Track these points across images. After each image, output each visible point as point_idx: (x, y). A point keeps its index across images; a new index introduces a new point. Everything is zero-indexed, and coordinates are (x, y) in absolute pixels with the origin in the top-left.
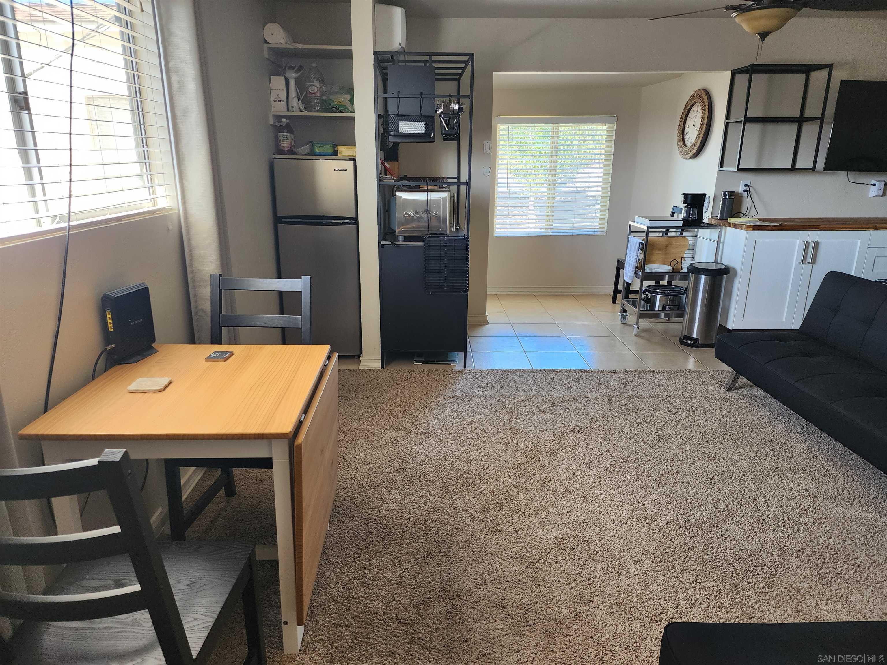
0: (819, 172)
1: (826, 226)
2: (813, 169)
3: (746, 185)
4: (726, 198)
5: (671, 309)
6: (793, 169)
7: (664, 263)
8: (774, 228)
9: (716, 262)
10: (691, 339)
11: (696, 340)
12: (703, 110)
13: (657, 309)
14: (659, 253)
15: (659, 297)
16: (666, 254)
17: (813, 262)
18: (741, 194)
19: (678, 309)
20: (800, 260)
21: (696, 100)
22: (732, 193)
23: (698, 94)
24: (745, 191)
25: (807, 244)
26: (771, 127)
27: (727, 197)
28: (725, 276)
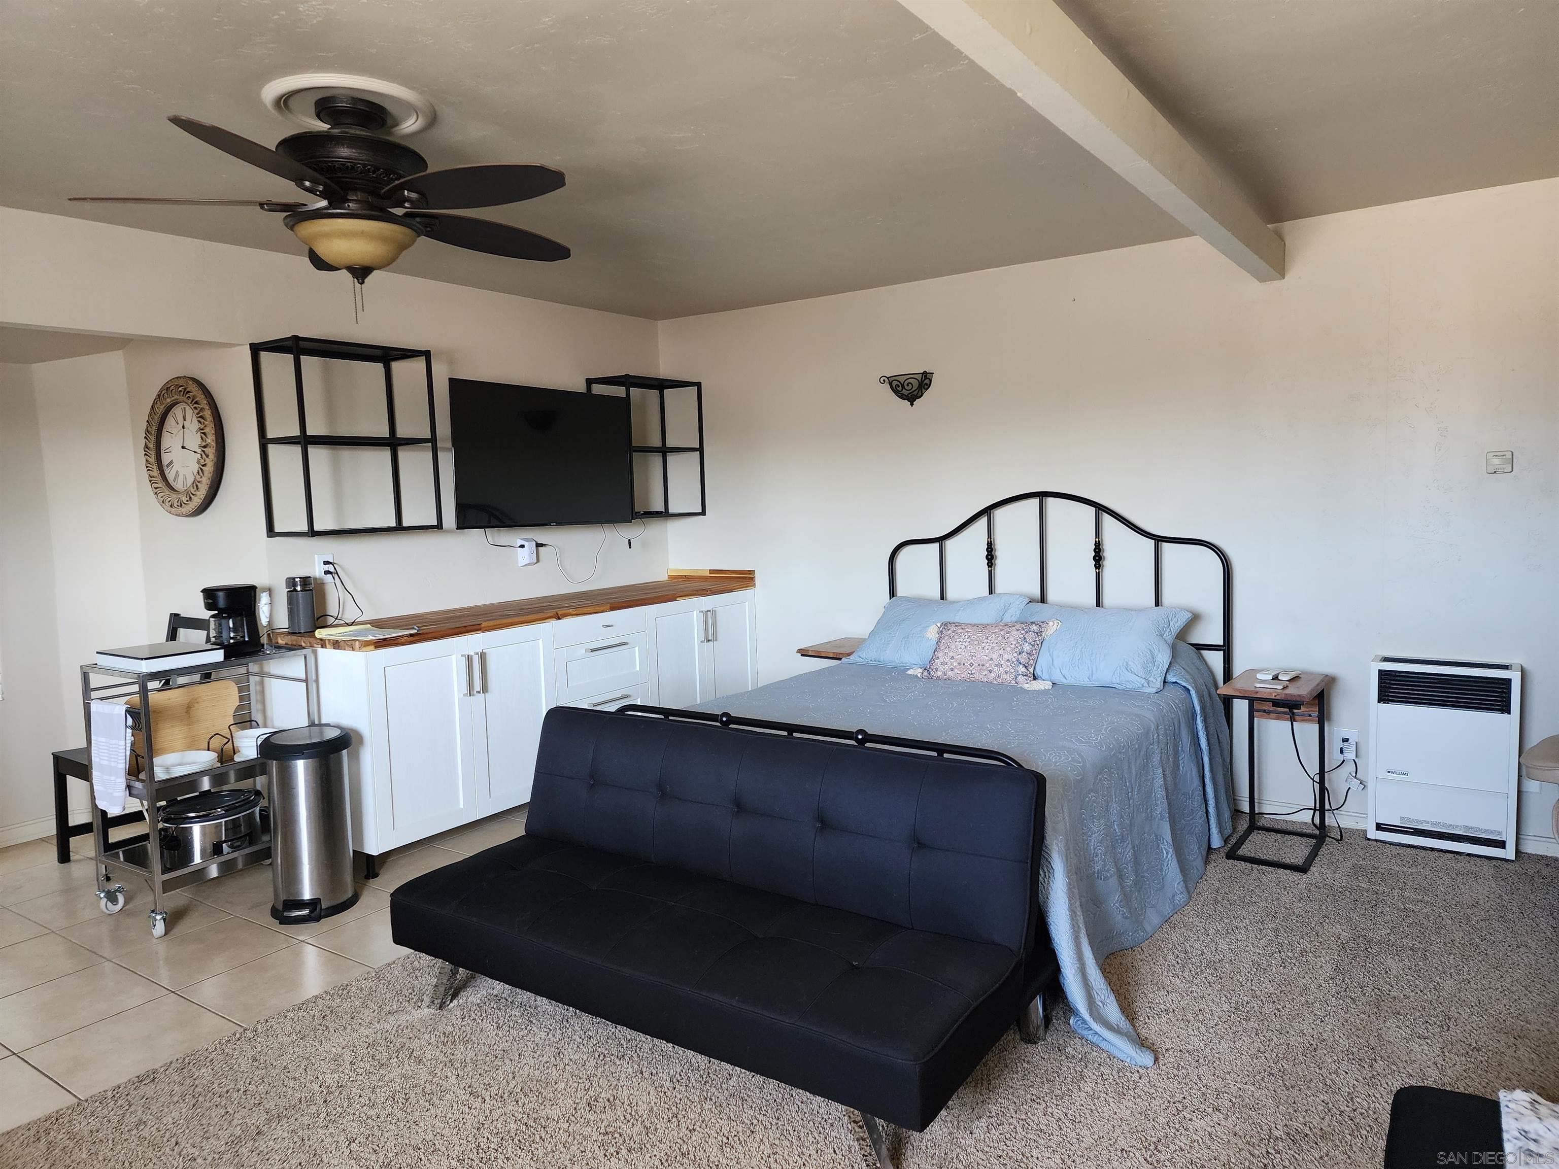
0: (449, 531)
1: (491, 623)
2: (439, 526)
3: (326, 563)
4: (295, 590)
5: (235, 848)
6: (399, 528)
7: (192, 745)
8: (411, 639)
9: (312, 724)
10: (301, 904)
11: (313, 904)
12: (201, 417)
13: (197, 859)
14: (172, 726)
15: (197, 830)
16: (189, 725)
17: (485, 689)
18: (321, 579)
19: (251, 844)
20: (465, 690)
21: (176, 397)
22: (305, 581)
23: (178, 386)
24: (327, 572)
25: (469, 659)
26: (347, 454)
27: (299, 588)
28: (345, 752)
